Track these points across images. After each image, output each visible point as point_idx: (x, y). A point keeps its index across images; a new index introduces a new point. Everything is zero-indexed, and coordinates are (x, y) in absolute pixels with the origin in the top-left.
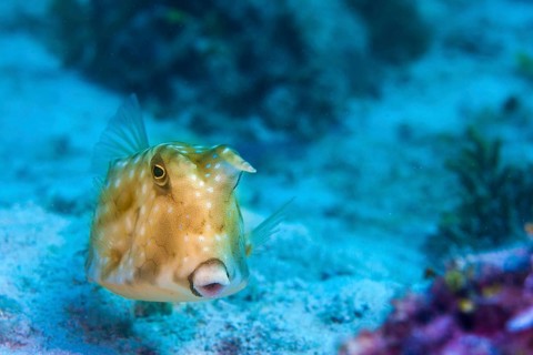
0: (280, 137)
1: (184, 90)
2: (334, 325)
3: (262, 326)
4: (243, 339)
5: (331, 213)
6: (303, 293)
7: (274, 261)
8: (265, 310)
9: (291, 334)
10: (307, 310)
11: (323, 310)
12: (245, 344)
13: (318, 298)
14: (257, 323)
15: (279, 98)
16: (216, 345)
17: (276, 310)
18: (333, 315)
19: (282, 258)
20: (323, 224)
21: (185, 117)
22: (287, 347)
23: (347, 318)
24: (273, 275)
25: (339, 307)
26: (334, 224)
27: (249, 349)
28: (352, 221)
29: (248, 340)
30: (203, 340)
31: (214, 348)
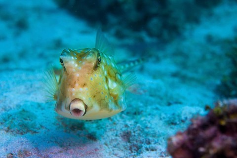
1: (112, 19)
2: (172, 126)
3: (141, 126)
4: (132, 132)
5: (175, 75)
6: (159, 112)
7: (148, 97)
8: (143, 119)
9: (153, 130)
10: (161, 119)
11: (167, 119)
12: (133, 134)
13: (166, 114)
14: (138, 125)
15: (154, 23)
16: (120, 134)
17: (147, 119)
18: (172, 121)
19: (151, 95)
20: (171, 80)
21: (113, 31)
22: (151, 135)
23: (178, 123)
24: (146, 103)
25: (174, 118)
26: (176, 80)
27: (135, 136)
29: (134, 132)
30: (115, 131)
31: (120, 135)
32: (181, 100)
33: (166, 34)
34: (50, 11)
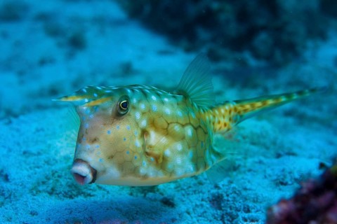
0: (262, 63)
1: (203, 34)
3: (237, 187)
4: (225, 195)
5: (288, 114)
6: (263, 167)
7: (248, 146)
8: (240, 176)
9: (254, 192)
10: (265, 177)
11: (275, 178)
12: (225, 198)
13: (272, 170)
14: (233, 185)
15: (262, 39)
16: (208, 198)
17: (245, 177)
18: (281, 180)
19: (253, 143)
21: (204, 50)
22: (252, 200)
23: (290, 182)
24: (246, 155)
25: (285, 176)
26: (290, 120)
27: (228, 201)
28: (302, 119)
29: (228, 196)
30: (201, 194)
31: (207, 200)
32: (295, 150)
33: (278, 55)
34: (117, 23)
